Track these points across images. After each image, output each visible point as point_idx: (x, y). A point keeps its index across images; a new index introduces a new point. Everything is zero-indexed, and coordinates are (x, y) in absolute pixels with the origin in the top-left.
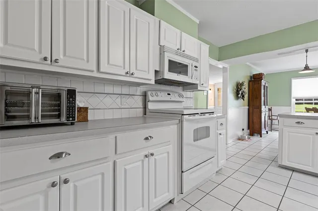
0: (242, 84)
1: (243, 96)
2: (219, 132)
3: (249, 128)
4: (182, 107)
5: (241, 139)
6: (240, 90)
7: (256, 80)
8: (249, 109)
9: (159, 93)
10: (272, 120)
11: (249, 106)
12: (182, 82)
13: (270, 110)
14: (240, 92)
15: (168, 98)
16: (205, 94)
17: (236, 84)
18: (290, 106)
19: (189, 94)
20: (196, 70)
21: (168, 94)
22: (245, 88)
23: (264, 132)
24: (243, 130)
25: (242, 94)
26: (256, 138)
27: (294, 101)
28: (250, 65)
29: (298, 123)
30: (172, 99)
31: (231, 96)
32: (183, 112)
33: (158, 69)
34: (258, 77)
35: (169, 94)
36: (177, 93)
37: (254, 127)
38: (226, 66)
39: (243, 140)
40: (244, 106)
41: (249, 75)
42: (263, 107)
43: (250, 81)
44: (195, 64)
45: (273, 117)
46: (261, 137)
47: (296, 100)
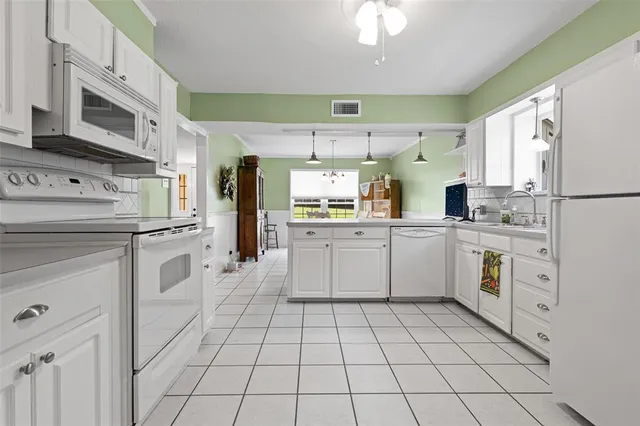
0: (229, 171)
1: (231, 193)
2: (205, 263)
3: (238, 249)
4: (113, 215)
5: (227, 270)
6: (227, 181)
7: (248, 165)
8: (238, 215)
9: (40, 177)
10: (267, 231)
11: (238, 210)
12: (120, 153)
13: (266, 216)
14: (227, 186)
15: (73, 191)
16: (166, 185)
17: (219, 170)
18: (289, 209)
19: (127, 183)
20: (154, 131)
21: (72, 181)
22: (233, 179)
23: (260, 253)
24: (231, 253)
25: (230, 188)
26: (249, 265)
27: (293, 202)
28: (240, 139)
29: (309, 233)
30: (85, 195)
31: (211, 191)
32: (136, 225)
33: (43, 106)
34: (250, 162)
35: (77, 181)
36: (97, 178)
37: (247, 247)
38: (203, 132)
39: (231, 272)
40: (232, 210)
41: (238, 156)
42: (259, 211)
43: (239, 167)
44: (151, 115)
45: (270, 228)
46: (256, 261)
47: (296, 201)
